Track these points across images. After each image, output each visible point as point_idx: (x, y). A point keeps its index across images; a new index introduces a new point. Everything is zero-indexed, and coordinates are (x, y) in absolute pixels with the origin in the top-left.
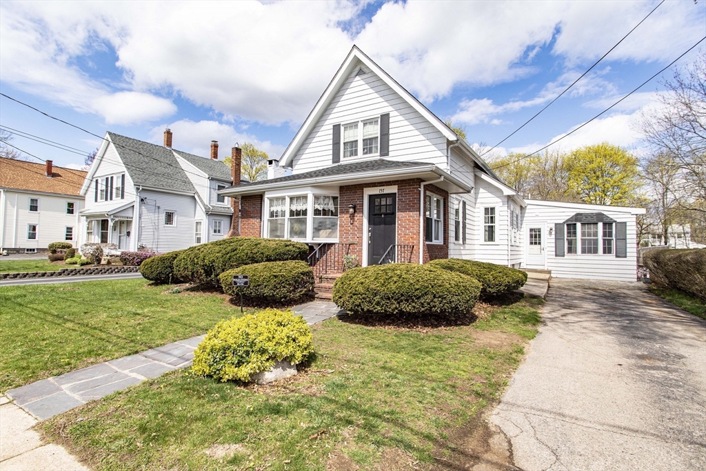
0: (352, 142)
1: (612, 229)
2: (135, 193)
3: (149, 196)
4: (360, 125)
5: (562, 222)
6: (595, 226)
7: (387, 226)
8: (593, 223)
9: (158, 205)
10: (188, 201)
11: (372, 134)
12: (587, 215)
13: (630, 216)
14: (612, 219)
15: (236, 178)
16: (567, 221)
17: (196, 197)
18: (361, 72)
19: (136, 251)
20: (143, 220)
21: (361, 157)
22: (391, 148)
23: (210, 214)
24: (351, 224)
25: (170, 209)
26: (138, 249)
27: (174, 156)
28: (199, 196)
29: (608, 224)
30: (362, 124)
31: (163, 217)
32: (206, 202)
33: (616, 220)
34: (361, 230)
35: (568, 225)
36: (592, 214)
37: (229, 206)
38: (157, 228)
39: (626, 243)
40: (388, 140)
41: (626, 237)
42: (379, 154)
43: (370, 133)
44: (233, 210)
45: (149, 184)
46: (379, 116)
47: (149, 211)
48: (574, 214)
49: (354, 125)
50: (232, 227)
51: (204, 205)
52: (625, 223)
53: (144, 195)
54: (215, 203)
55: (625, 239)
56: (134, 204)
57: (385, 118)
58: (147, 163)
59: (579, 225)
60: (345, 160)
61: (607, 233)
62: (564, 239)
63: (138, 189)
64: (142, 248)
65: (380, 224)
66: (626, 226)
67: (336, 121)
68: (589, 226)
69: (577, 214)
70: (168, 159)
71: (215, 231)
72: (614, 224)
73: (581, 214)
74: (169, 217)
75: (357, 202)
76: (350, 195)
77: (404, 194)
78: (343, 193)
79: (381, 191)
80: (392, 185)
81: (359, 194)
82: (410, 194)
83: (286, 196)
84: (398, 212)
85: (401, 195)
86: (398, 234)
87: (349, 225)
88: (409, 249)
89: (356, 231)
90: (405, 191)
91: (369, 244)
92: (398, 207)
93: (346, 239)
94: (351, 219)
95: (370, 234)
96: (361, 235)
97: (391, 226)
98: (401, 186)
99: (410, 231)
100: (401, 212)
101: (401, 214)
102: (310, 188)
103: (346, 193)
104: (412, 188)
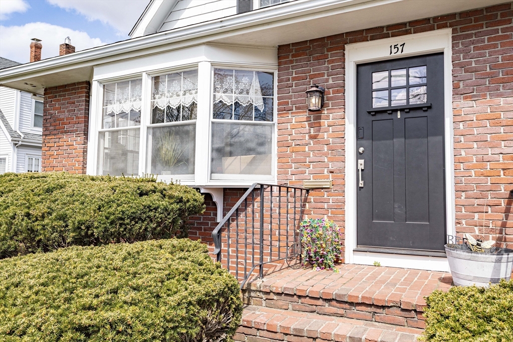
7: (413, 141)
24: (312, 137)
28: (2, 117)
32: (14, 126)
34: (338, 153)
51: (11, 131)
54: (29, 129)
75: (327, 81)
76: (307, 65)
77: (476, 48)
78: (286, 63)
79: (394, 50)
80: (432, 29)
81: (333, 61)
82: (495, 46)
83: (144, 74)
84: (454, 98)
85: (466, 54)
86: (458, 161)
87: (304, 142)
88: (496, 201)
89: (326, 155)
90: (478, 42)
91: (359, 189)
92: (455, 87)
93: (297, 177)
94: (311, 126)
95: (361, 161)
96: (340, 164)
97: (425, 140)
98: (462, 30)
99: (497, 151)
100: (465, 98)
101: (466, 105)
102: (203, 47)
103: (297, 61)
104: (503, 30)
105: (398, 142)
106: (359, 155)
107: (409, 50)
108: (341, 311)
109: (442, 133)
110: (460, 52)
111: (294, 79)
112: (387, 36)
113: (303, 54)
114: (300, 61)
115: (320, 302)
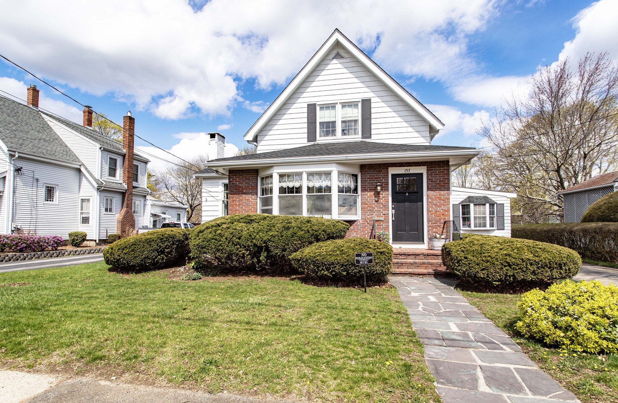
0: (329, 122)
1: (494, 209)
2: (8, 160)
3: (26, 166)
4: (339, 107)
5: (457, 203)
6: (483, 206)
7: (412, 204)
8: (482, 204)
9: (36, 177)
10: (71, 175)
11: (352, 117)
12: (477, 198)
13: (506, 199)
14: (494, 201)
15: (129, 150)
16: (462, 202)
17: (83, 169)
18: (338, 56)
19: (10, 232)
20: (17, 195)
21: (339, 138)
22: (373, 132)
23: (102, 189)
24: (376, 202)
25: (51, 182)
26: (13, 231)
27: (43, 118)
28: (86, 169)
29: (492, 205)
30: (341, 106)
31: (42, 192)
32: (97, 176)
33: (496, 202)
34: (386, 207)
35: (462, 205)
36: (480, 197)
37: (121, 182)
38: (34, 206)
39: (504, 220)
40: (370, 124)
41: (504, 215)
42: (360, 135)
43: (348, 115)
44: (126, 186)
45: (27, 150)
46: (360, 100)
47: (25, 184)
48: (466, 197)
49: (332, 106)
50: (125, 205)
51: (95, 180)
52: (503, 204)
53: (20, 164)
54: (106, 178)
55: (503, 217)
56: (7, 175)
57: (366, 104)
58: (15, 125)
59: (472, 205)
60: (321, 140)
61: (492, 213)
62: (459, 217)
63: (12, 156)
64: (18, 230)
65: (404, 201)
66: (504, 206)
67: (312, 101)
68: (479, 206)
69: (469, 197)
70: (38, 121)
71: (106, 210)
72: (495, 205)
73: (472, 197)
74: (50, 192)
75: (382, 180)
76: (373, 173)
77: (434, 174)
78: (364, 172)
79: (406, 171)
80: (420, 166)
81: (384, 173)
82: (440, 174)
83: (304, 172)
84: (427, 191)
85: (431, 175)
86: (428, 211)
87: (373, 203)
88: (440, 224)
89: (382, 208)
90: (435, 172)
91: (393, 221)
92: (428, 186)
93: (370, 216)
94: (375, 197)
95: (394, 211)
96: (387, 211)
97: (416, 204)
98: (430, 167)
99: (441, 208)
100: (431, 191)
101: (431, 193)
102: (335, 164)
103: (369, 171)
104: (443, 169)
105: (407, 204)
106: (393, 208)
107: (411, 172)
108: (405, 258)
109: (422, 201)
110: (429, 175)
111: (368, 178)
112: (404, 166)
113: (372, 169)
114: (371, 171)
115: (398, 256)
